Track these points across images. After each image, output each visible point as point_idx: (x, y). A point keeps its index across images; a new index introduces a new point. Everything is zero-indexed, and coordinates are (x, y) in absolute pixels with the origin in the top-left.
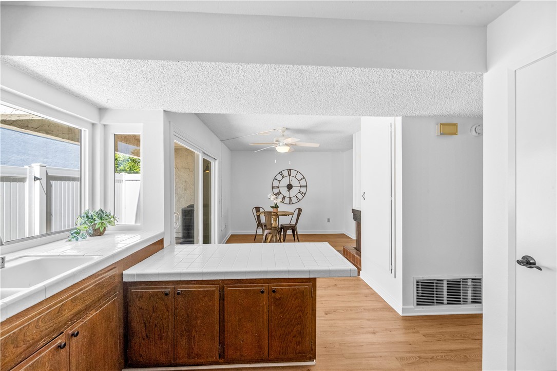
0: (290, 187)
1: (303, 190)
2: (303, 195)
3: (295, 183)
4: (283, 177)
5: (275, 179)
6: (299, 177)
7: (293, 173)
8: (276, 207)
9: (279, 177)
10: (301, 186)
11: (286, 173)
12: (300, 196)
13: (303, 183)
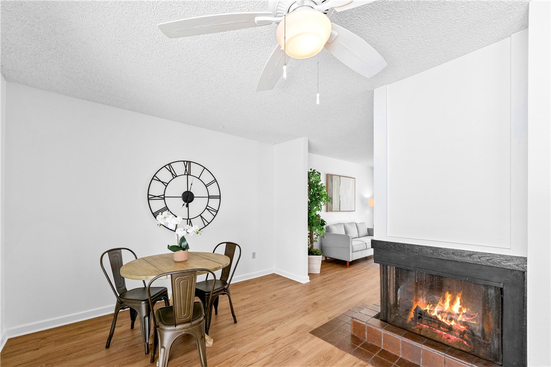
0: (188, 197)
1: (214, 203)
2: (214, 213)
3: (198, 189)
4: (175, 176)
5: (154, 178)
6: (207, 178)
7: (196, 170)
8: (182, 246)
9: (165, 175)
10: (209, 197)
11: (179, 169)
12: (208, 216)
13: (213, 191)
